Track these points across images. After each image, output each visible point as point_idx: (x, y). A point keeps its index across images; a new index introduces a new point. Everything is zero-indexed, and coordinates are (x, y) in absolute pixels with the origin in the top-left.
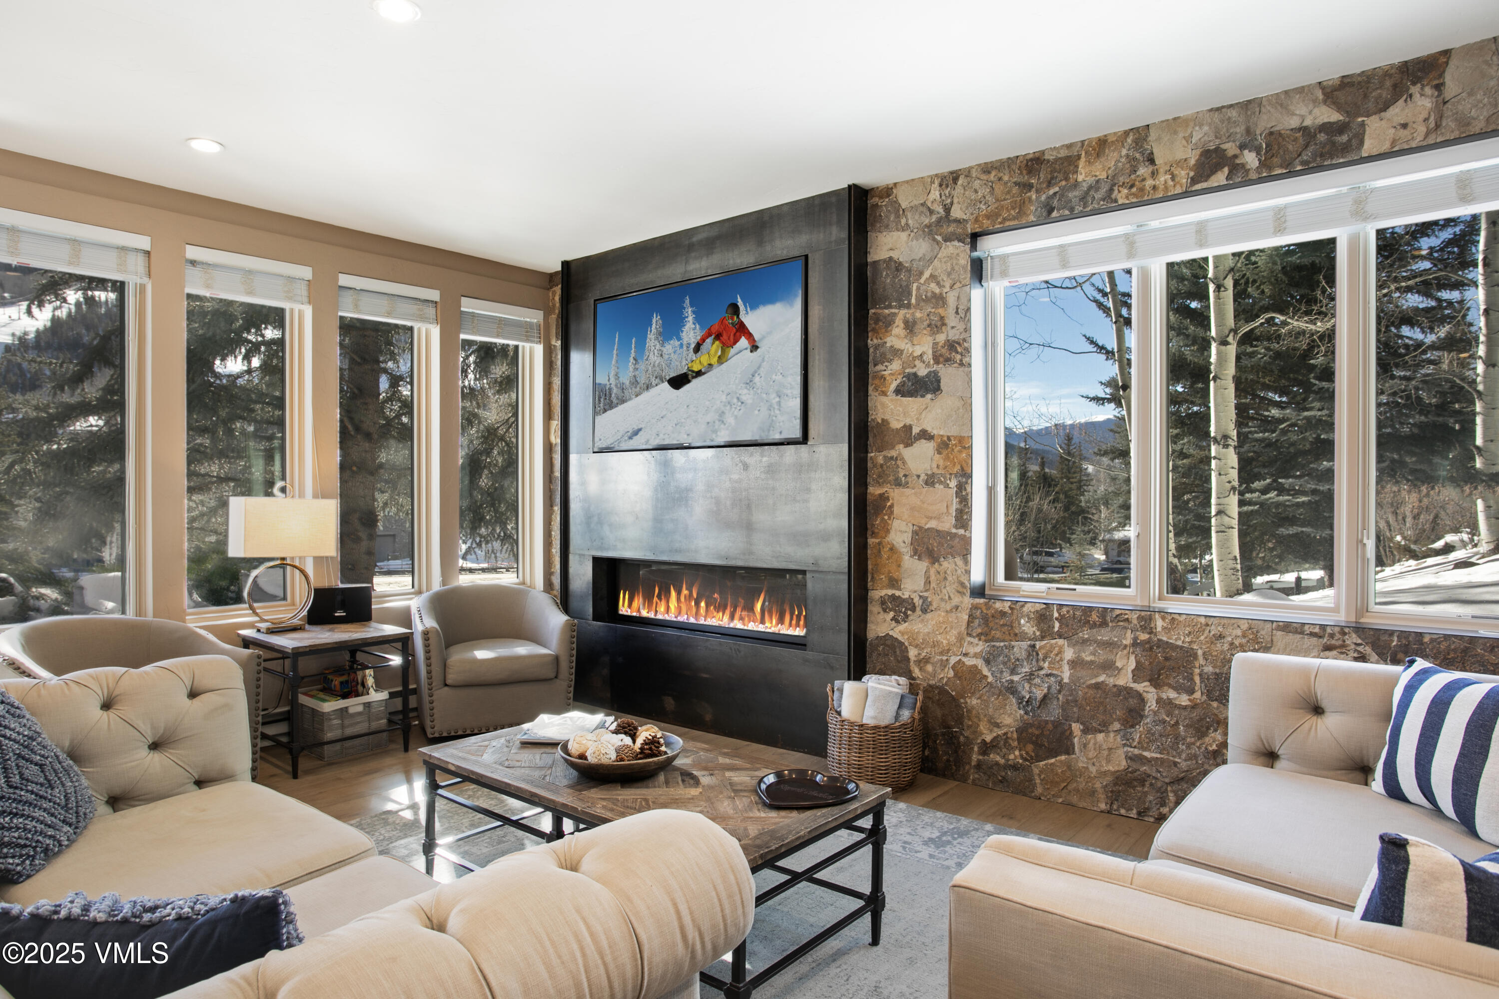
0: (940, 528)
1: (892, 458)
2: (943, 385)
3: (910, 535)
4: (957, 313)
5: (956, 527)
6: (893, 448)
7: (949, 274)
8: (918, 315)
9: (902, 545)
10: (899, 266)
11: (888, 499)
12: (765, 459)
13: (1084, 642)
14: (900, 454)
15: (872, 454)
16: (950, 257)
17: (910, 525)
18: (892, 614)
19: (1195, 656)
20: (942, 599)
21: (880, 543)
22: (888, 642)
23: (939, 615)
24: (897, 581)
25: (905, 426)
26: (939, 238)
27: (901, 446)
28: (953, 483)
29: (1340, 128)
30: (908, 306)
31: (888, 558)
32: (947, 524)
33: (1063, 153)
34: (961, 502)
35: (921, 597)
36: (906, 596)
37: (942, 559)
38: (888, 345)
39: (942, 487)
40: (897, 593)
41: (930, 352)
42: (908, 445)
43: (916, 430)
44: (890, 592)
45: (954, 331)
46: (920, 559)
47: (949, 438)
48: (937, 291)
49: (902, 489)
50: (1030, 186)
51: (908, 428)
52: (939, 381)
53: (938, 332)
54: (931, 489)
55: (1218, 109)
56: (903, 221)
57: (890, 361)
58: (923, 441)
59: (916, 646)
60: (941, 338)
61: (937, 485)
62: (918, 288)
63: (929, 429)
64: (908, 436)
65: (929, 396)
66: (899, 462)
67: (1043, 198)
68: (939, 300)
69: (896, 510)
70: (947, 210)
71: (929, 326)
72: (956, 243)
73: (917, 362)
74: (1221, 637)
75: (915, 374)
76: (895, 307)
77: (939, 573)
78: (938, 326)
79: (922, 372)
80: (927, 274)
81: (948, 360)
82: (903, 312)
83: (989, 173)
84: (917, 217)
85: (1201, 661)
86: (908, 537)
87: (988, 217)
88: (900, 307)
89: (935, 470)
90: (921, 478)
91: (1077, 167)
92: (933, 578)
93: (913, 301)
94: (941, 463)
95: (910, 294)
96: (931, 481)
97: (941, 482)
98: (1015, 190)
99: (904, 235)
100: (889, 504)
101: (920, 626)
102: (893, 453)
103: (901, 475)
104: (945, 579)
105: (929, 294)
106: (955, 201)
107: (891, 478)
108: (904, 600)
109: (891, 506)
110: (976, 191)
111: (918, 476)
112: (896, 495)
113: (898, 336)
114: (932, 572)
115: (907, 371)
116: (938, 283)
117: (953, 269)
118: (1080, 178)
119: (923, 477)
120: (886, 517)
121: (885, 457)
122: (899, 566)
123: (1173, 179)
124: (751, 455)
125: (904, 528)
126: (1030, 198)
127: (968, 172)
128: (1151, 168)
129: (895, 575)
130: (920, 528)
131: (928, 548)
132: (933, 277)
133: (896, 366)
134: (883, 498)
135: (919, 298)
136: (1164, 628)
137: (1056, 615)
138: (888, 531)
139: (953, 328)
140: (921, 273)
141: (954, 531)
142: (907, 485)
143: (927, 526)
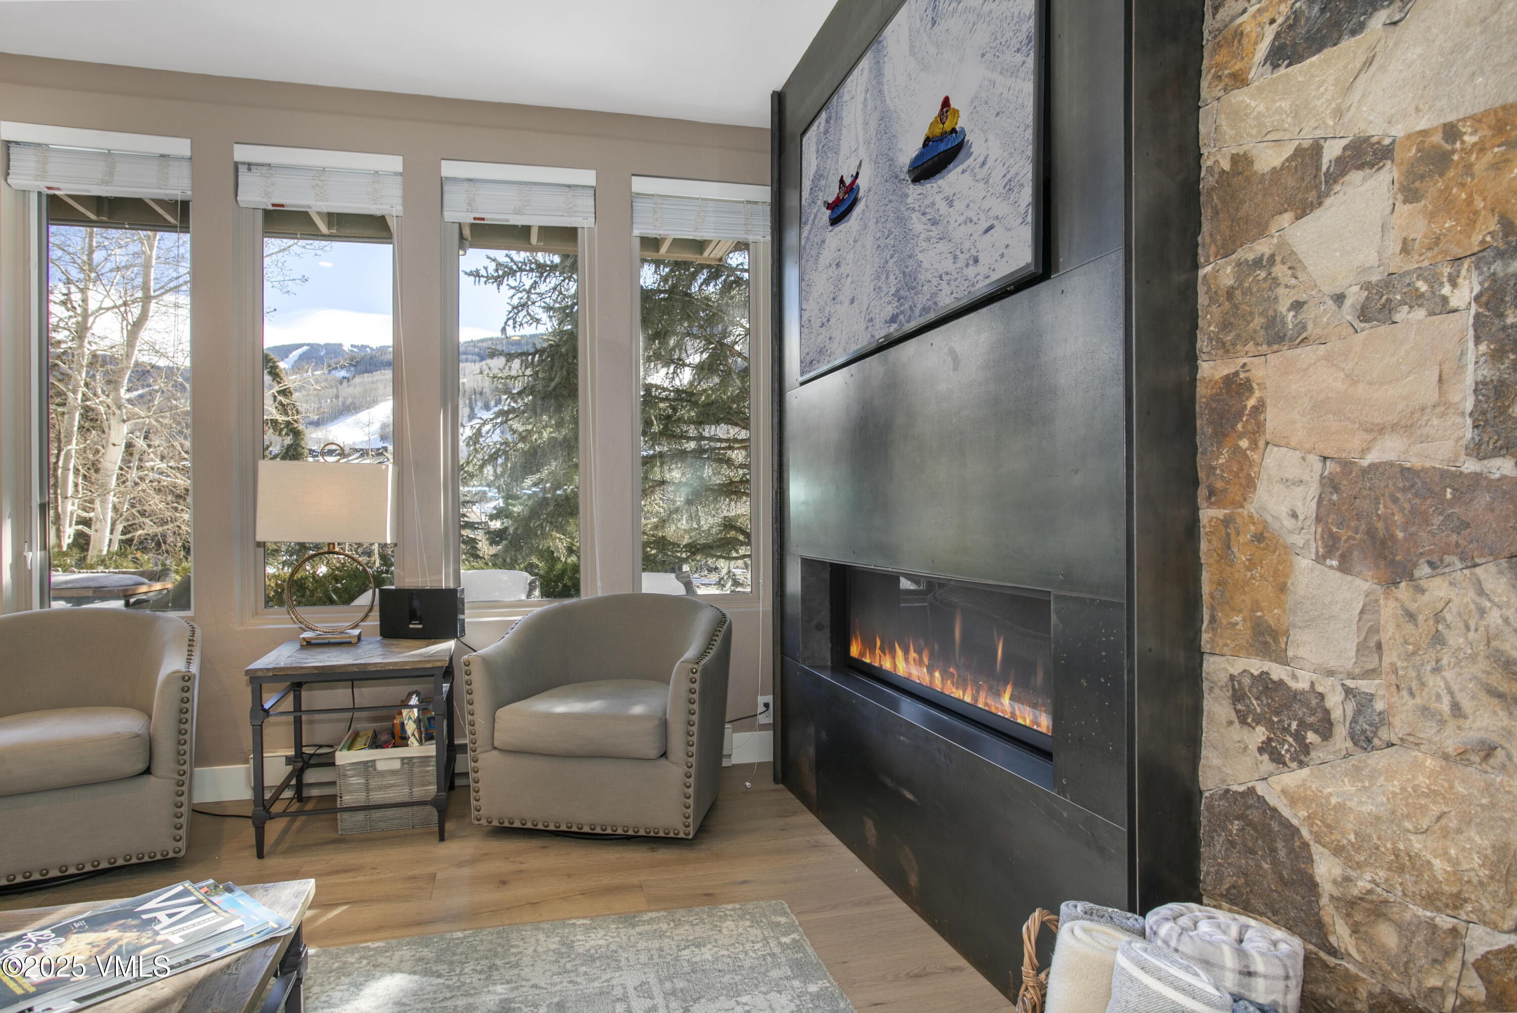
0: (1414, 462)
1: (1258, 263)
3: (1313, 490)
5: (1478, 452)
6: (1262, 231)
9: (1289, 523)
11: (1248, 388)
14: (1282, 244)
15: (1208, 269)
17: (1314, 459)
18: (1261, 733)
20: (1425, 711)
21: (1227, 522)
22: (1254, 815)
23: (1417, 766)
24: (1275, 634)
25: (1299, 152)
27: (1286, 217)
28: (1469, 292)
31: (1252, 564)
32: (1443, 444)
34: (1496, 355)
35: (1348, 692)
36: (1301, 685)
37: (1424, 570)
39: (1420, 314)
40: (1277, 672)
42: (1303, 210)
43: (1332, 151)
44: (1256, 665)
46: (1345, 568)
47: (1451, 131)
49: (1286, 352)
51: (1308, 155)
54: (1383, 329)
58: (1354, 177)
59: (1338, 851)
61: (1402, 314)
63: (1379, 129)
64: (1307, 180)
66: (1279, 270)
69: (1272, 419)
77: (1411, 617)
86: (1306, 499)
89: (1397, 264)
90: (1348, 302)
92: (1388, 633)
94: (1419, 230)
96: (1381, 303)
97: (1415, 299)
100: (1251, 402)
101: (1348, 788)
102: (1263, 247)
103: (1283, 307)
104: (1438, 638)
107: (1258, 321)
108: (1296, 696)
109: (1259, 408)
111: (1339, 299)
112: (1269, 371)
114: (1388, 610)
119: (1354, 295)
120: (1244, 443)
121: (1239, 265)
122: (1282, 588)
125: (1291, 473)
129: (1271, 615)
130: (1347, 465)
131: (1371, 533)
134: (1236, 385)
138: (1250, 484)
141: (1470, 466)
142: (1300, 338)
143: (1372, 457)
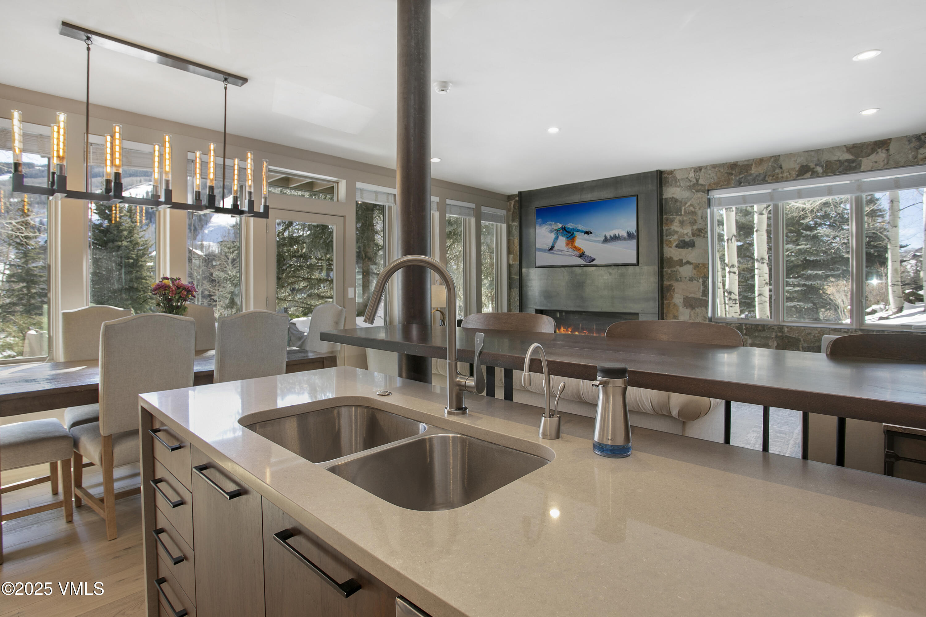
0: (695, 297)
1: (674, 271)
2: (696, 244)
3: (682, 300)
4: (702, 218)
5: (702, 296)
6: (675, 267)
7: (698, 204)
8: (685, 218)
9: (679, 303)
10: (676, 201)
11: (673, 286)
12: (619, 271)
13: (756, 337)
14: (678, 270)
15: (666, 270)
16: (699, 198)
17: (682, 296)
19: (800, 341)
21: (669, 303)
24: (677, 316)
25: (680, 259)
26: (694, 191)
27: (678, 267)
28: (701, 281)
29: (853, 161)
30: (681, 215)
31: (673, 308)
32: (699, 295)
33: (746, 163)
34: (704, 287)
37: (696, 308)
38: (672, 229)
39: (696, 282)
41: (691, 233)
42: (681, 266)
43: (684, 261)
45: (701, 225)
46: (687, 308)
47: (699, 264)
48: (693, 210)
49: (678, 283)
50: (732, 174)
51: (681, 260)
52: (694, 243)
53: (694, 225)
54: (692, 283)
55: (807, 151)
56: (678, 184)
57: (673, 235)
58: (688, 265)
60: (695, 227)
61: (694, 281)
62: (685, 209)
63: (690, 261)
64: (681, 263)
65: (690, 248)
66: (677, 273)
67: (738, 178)
68: (694, 213)
69: (676, 290)
70: (697, 181)
71: (690, 223)
72: (701, 193)
73: (685, 236)
74: (810, 334)
75: (684, 240)
76: (675, 215)
77: (695, 313)
78: (694, 222)
79: (687, 239)
80: (689, 204)
81: (698, 235)
82: (678, 217)
83: (715, 168)
84: (684, 183)
85: (802, 342)
86: (682, 301)
87: (714, 184)
88: (677, 215)
89: (693, 276)
91: (751, 168)
92: (692, 315)
93: (683, 213)
94: (696, 273)
95: (681, 210)
96: (691, 280)
97: (695, 280)
98: (726, 175)
99: (678, 189)
100: (673, 288)
102: (675, 269)
103: (678, 277)
104: (698, 315)
105: (690, 211)
106: (701, 177)
107: (674, 278)
109: (674, 289)
110: (710, 175)
111: (686, 278)
112: (676, 284)
113: (676, 226)
114: (692, 313)
115: (680, 239)
116: (694, 207)
117: (700, 202)
118: (752, 172)
119: (688, 278)
120: (672, 293)
121: (671, 271)
122: (678, 311)
123: (790, 174)
124: (613, 269)
125: (679, 297)
126: (732, 179)
127: (706, 167)
128: (781, 170)
129: (676, 314)
130: (687, 297)
131: (690, 304)
132: (691, 205)
133: (676, 237)
134: (671, 286)
135: (685, 212)
136: (788, 331)
137: (744, 327)
138: (672, 298)
139: (700, 224)
140: (686, 203)
141: (701, 298)
142: (681, 281)
143: (690, 296)
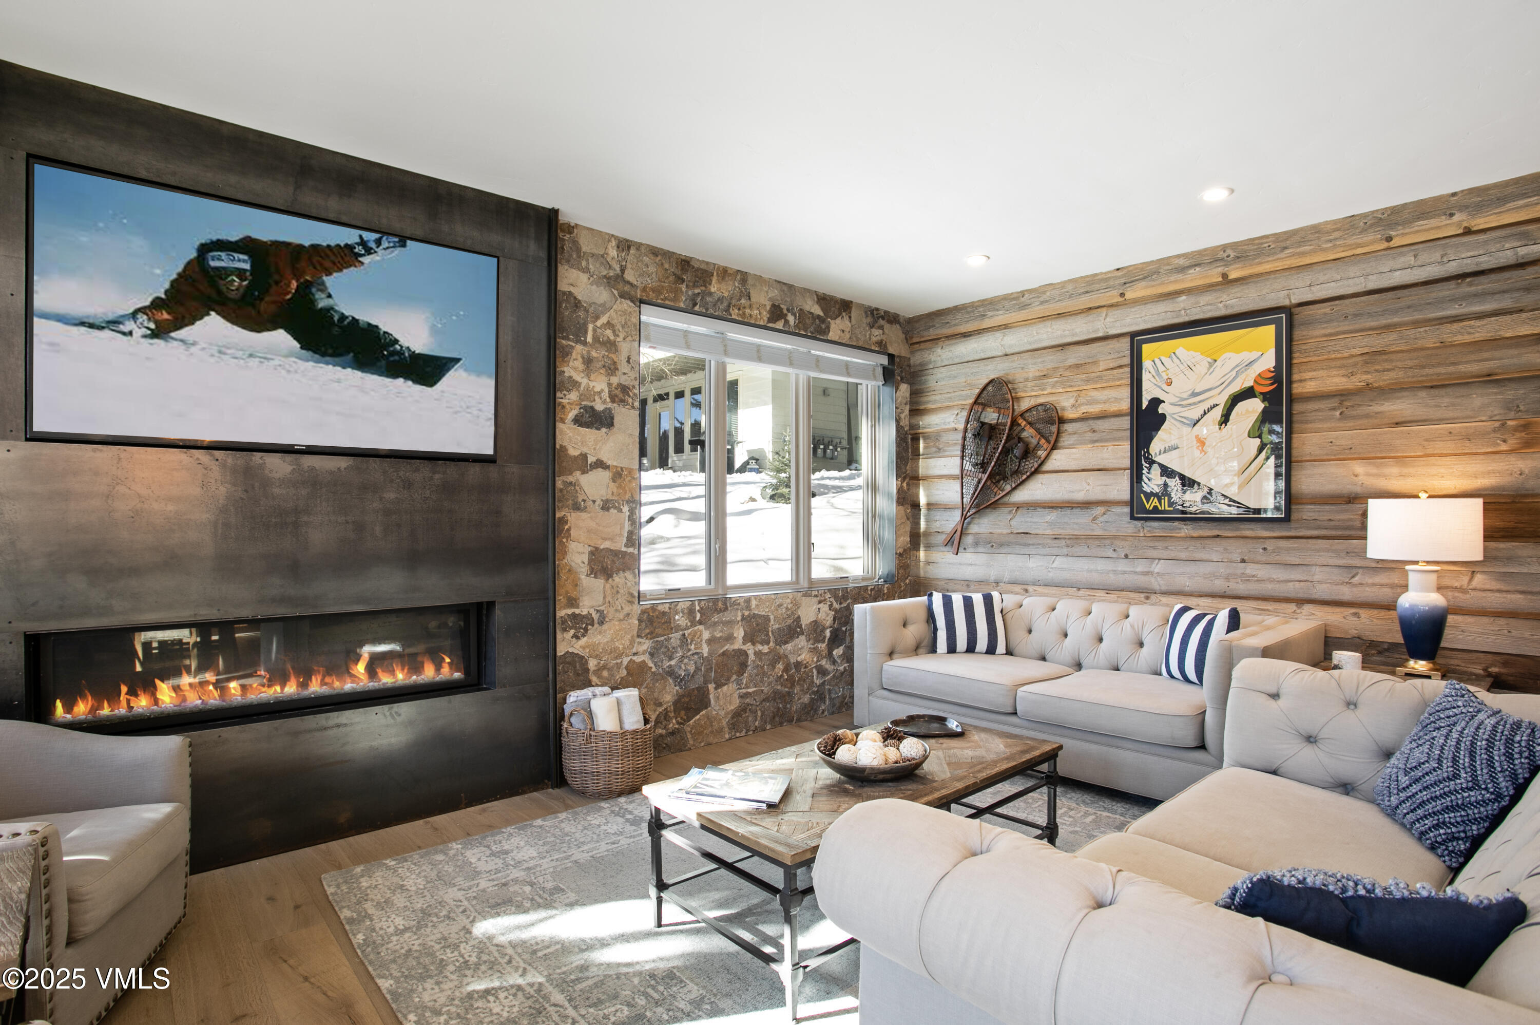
0: (613, 547)
1: (571, 483)
2: (616, 421)
3: (587, 555)
4: (628, 361)
5: (626, 546)
6: (571, 474)
7: (623, 327)
8: (594, 354)
9: (582, 565)
10: (577, 304)
11: (566, 522)
13: (715, 624)
14: (578, 480)
16: (624, 313)
17: (587, 546)
18: (572, 632)
19: (769, 620)
20: (616, 610)
22: (569, 659)
23: (614, 625)
24: (575, 600)
25: (581, 454)
26: (616, 292)
27: (578, 473)
28: (626, 509)
29: (822, 320)
30: (585, 343)
31: (567, 579)
32: (620, 545)
33: (703, 266)
34: (632, 525)
35: (598, 611)
36: (585, 612)
37: (615, 575)
38: (566, 374)
39: (616, 511)
40: (577, 611)
41: (606, 390)
42: (584, 472)
43: (591, 459)
44: (570, 611)
45: (625, 377)
46: (595, 577)
47: (622, 468)
48: (612, 338)
49: (579, 513)
50: (683, 281)
51: (584, 456)
52: (612, 418)
53: (612, 375)
54: (607, 513)
55: (779, 282)
56: (584, 263)
57: (569, 391)
58: (600, 470)
59: (596, 657)
60: (615, 380)
61: (612, 510)
62: (594, 330)
63: (605, 460)
64: (583, 464)
65: (604, 430)
66: (577, 488)
67: (690, 293)
68: (611, 346)
69: (572, 532)
70: (623, 271)
71: (604, 366)
72: (629, 302)
73: (597, 398)
74: (780, 605)
75: (592, 408)
76: (572, 341)
77: (612, 587)
78: (612, 369)
79: (599, 407)
80: (603, 320)
81: (622, 401)
82: (579, 348)
83: (657, 256)
84: (598, 266)
85: (772, 622)
86: (585, 558)
87: (653, 290)
88: (578, 341)
89: (609, 497)
90: (597, 503)
91: (711, 280)
92: (608, 592)
93: (589, 339)
94: (615, 490)
95: (586, 332)
96: (606, 506)
97: (615, 508)
98: (672, 278)
99: (584, 277)
100: (566, 527)
101: (600, 637)
102: (570, 479)
103: (580, 500)
104: (618, 592)
105: (605, 339)
106: (629, 266)
107: (570, 502)
108: (584, 617)
109: (569, 530)
110: (647, 266)
111: (594, 502)
112: (573, 518)
113: (575, 369)
114: (608, 586)
115: (584, 403)
116: (614, 332)
117: (626, 323)
118: (713, 290)
119: (599, 502)
120: (564, 540)
121: (564, 482)
122: (577, 585)
123: (760, 314)
124: (417, 470)
125: (581, 550)
126: (681, 289)
127: (639, 246)
128: (748, 303)
129: (574, 594)
130: (597, 549)
131: (602, 567)
132: (609, 325)
133: (573, 396)
134: (563, 520)
135: (596, 339)
136: (757, 605)
137: (698, 608)
138: (565, 554)
139: (624, 374)
140: (597, 318)
141: (624, 549)
142: (584, 509)
143: (602, 547)
